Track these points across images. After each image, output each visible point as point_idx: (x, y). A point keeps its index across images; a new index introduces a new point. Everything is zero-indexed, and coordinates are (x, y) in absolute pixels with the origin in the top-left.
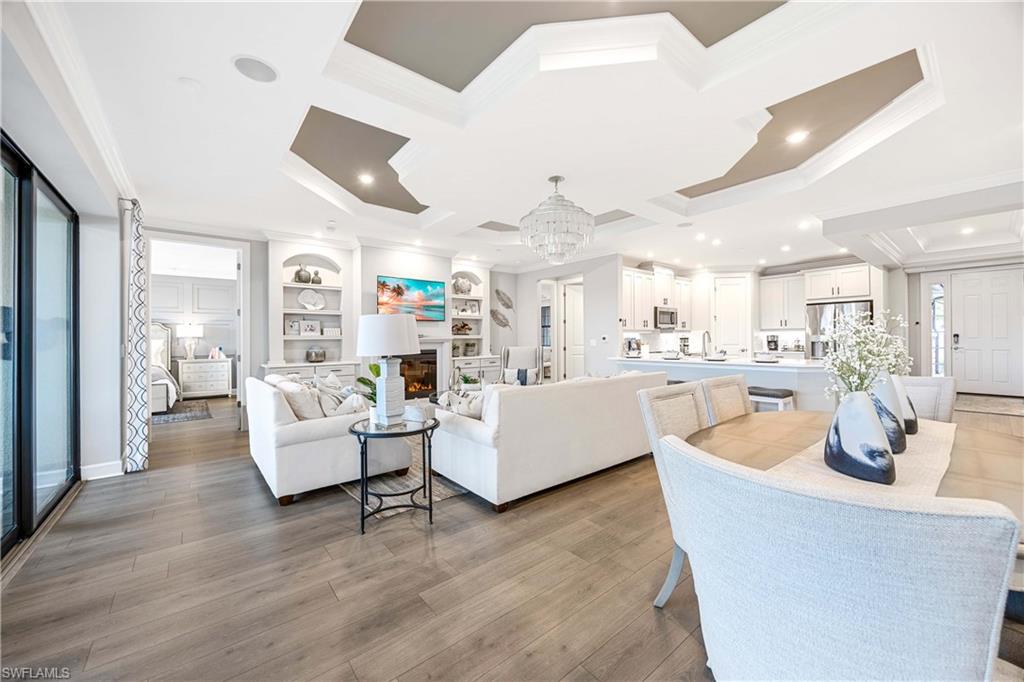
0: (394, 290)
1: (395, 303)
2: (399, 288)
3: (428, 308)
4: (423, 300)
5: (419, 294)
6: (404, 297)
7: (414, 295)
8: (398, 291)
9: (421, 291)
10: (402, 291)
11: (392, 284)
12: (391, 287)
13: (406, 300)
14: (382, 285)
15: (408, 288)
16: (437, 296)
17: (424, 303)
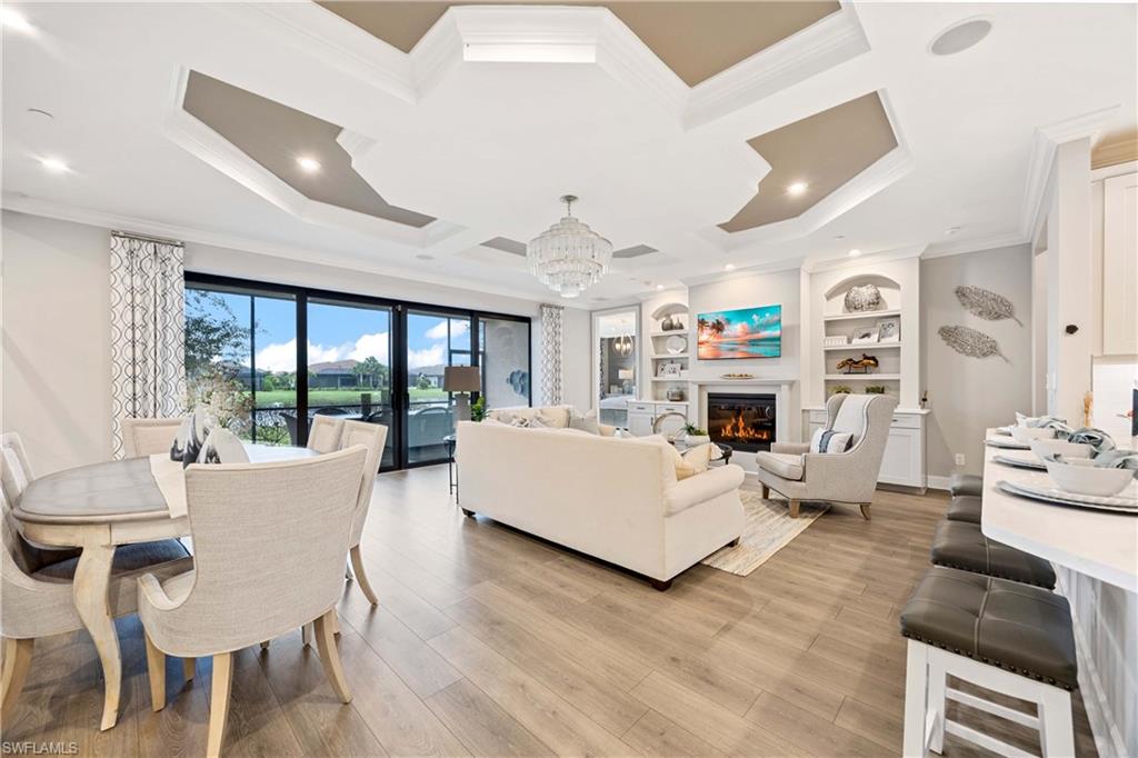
0: (714, 326)
1: (715, 340)
2: (719, 323)
3: (754, 342)
4: (747, 334)
5: (743, 327)
6: (725, 333)
7: (736, 329)
8: (718, 327)
9: (744, 323)
10: (723, 326)
11: (711, 321)
12: (710, 324)
13: (726, 337)
14: (702, 323)
15: (729, 321)
16: (766, 326)
17: (748, 337)
